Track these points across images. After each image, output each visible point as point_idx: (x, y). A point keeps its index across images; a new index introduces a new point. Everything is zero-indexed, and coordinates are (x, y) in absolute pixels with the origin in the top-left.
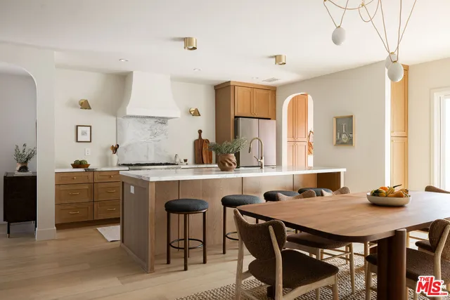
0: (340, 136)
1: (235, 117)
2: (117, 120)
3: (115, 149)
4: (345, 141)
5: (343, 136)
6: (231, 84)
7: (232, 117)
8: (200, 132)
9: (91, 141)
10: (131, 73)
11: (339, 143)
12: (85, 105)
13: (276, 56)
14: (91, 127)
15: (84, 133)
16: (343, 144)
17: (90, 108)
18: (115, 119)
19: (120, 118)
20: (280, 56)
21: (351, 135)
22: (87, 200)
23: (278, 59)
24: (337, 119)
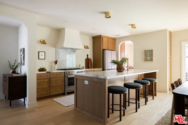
0: (147, 58)
1: (103, 50)
2: (56, 49)
3: (56, 62)
4: (149, 59)
5: (148, 58)
6: (102, 36)
7: (102, 49)
8: (88, 55)
9: (45, 59)
10: (64, 29)
11: (146, 60)
12: (44, 42)
13: (132, 25)
14: (45, 52)
15: (42, 55)
16: (148, 60)
17: (46, 44)
18: (55, 49)
19: (57, 49)
20: (134, 24)
21: (152, 57)
22: (47, 86)
23: (133, 26)
24: (145, 51)
